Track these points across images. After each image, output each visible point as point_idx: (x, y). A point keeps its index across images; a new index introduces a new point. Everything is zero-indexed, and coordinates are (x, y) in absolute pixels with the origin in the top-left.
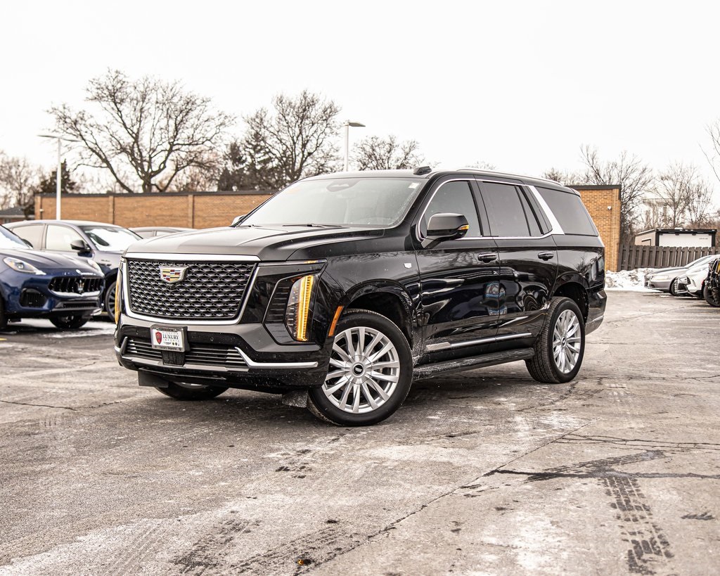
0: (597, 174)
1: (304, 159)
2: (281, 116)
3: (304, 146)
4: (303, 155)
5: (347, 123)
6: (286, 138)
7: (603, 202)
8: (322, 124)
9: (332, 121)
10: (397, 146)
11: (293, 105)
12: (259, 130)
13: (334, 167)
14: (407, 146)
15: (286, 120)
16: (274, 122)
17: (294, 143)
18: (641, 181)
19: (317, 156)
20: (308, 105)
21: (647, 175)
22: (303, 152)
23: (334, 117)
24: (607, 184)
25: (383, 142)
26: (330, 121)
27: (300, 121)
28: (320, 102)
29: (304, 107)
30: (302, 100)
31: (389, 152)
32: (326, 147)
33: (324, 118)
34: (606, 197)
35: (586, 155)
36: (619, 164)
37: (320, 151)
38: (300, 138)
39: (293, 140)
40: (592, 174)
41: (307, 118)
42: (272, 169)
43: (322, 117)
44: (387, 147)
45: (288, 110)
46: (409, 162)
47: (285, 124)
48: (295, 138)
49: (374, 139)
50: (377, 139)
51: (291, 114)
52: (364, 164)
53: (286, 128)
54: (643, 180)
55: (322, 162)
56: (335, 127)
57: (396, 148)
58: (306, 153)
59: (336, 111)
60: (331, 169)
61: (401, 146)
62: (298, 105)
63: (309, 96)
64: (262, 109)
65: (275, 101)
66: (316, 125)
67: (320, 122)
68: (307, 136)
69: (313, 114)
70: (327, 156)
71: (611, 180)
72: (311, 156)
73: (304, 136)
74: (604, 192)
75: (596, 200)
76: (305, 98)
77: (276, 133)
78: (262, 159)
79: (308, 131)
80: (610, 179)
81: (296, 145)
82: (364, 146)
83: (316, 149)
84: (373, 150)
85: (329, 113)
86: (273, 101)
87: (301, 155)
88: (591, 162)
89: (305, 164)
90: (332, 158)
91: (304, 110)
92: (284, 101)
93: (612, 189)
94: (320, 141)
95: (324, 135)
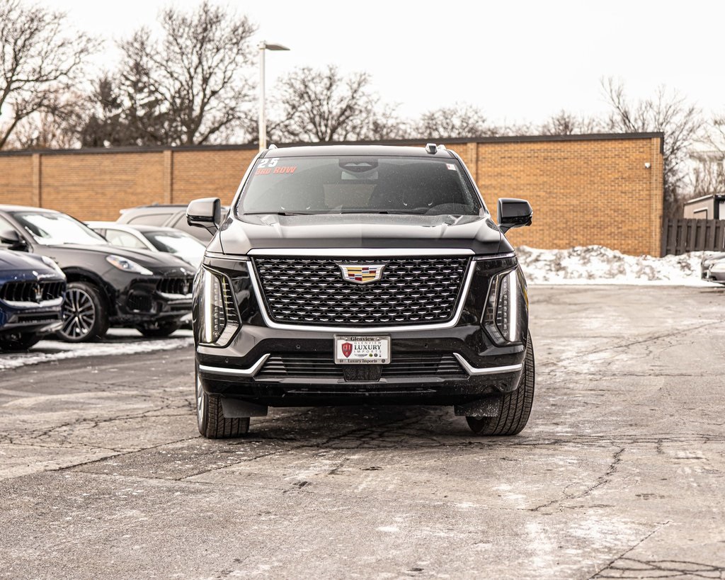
0: (626, 117)
1: (206, 100)
2: (171, 39)
3: (205, 80)
4: (205, 95)
5: (262, 46)
6: (180, 71)
7: (638, 157)
8: (231, 49)
9: (245, 45)
10: (340, 80)
11: (189, 22)
12: (138, 59)
13: (250, 111)
14: (356, 79)
15: (178, 44)
16: (161, 48)
17: (191, 78)
18: (687, 127)
19: (225, 96)
20: (209, 23)
21: (696, 118)
22: (204, 90)
23: (248, 39)
24: (640, 131)
25: (319, 75)
26: (243, 45)
27: (199, 46)
28: (228, 18)
29: (204, 26)
30: (200, 16)
31: (328, 89)
32: (237, 83)
33: (235, 41)
34: (642, 150)
35: (609, 91)
36: (656, 103)
37: (228, 89)
38: (199, 70)
39: (189, 73)
40: (618, 118)
41: (210, 41)
42: (161, 115)
43: (231, 40)
44: (326, 81)
45: (181, 30)
46: (359, 102)
47: (177, 49)
48: (192, 71)
49: (306, 71)
50: (309, 70)
51: (185, 36)
52: (294, 107)
53: (179, 56)
54: (689, 125)
55: (233, 104)
56: (250, 53)
57: (338, 83)
58: (208, 92)
59: (250, 31)
60: (246, 114)
61: (346, 80)
62: (195, 22)
63: (212, 10)
64: (142, 30)
65: (162, 17)
66: (222, 51)
67: (228, 46)
68: (210, 68)
69: (218, 34)
70: (239, 96)
71: (646, 126)
72: (216, 96)
73: (206, 67)
74: (640, 143)
75: (628, 155)
76: (206, 13)
77: (164, 63)
78: (146, 101)
79: (211, 60)
80: (644, 124)
81: (194, 80)
82: (293, 81)
83: (223, 86)
84: (306, 86)
85: (240, 33)
86: (158, 16)
87: (201, 95)
88: (616, 100)
89: (207, 108)
90: (246, 98)
91: (205, 30)
92: (175, 17)
93: (650, 139)
94: (228, 74)
95: (234, 65)
